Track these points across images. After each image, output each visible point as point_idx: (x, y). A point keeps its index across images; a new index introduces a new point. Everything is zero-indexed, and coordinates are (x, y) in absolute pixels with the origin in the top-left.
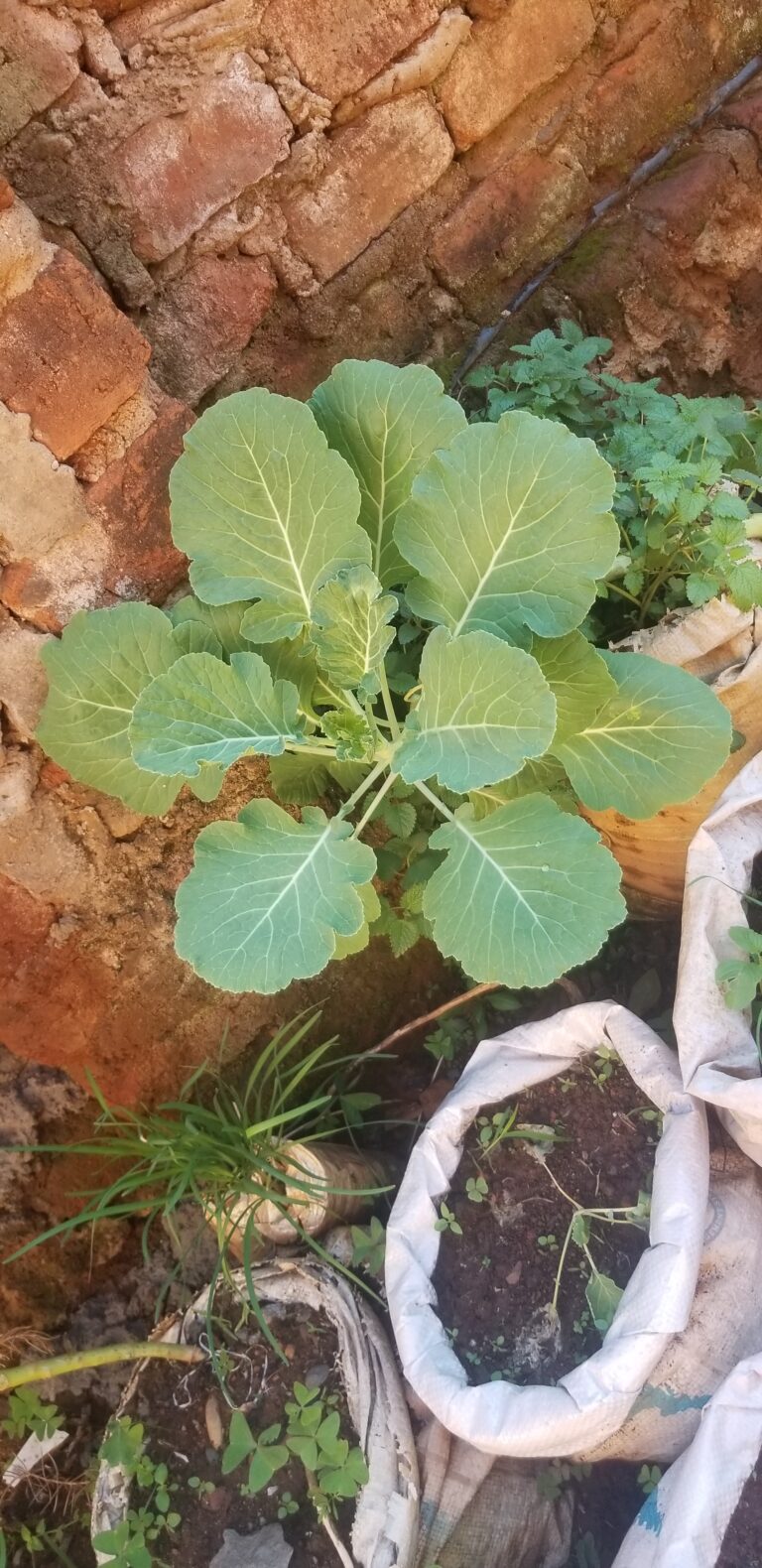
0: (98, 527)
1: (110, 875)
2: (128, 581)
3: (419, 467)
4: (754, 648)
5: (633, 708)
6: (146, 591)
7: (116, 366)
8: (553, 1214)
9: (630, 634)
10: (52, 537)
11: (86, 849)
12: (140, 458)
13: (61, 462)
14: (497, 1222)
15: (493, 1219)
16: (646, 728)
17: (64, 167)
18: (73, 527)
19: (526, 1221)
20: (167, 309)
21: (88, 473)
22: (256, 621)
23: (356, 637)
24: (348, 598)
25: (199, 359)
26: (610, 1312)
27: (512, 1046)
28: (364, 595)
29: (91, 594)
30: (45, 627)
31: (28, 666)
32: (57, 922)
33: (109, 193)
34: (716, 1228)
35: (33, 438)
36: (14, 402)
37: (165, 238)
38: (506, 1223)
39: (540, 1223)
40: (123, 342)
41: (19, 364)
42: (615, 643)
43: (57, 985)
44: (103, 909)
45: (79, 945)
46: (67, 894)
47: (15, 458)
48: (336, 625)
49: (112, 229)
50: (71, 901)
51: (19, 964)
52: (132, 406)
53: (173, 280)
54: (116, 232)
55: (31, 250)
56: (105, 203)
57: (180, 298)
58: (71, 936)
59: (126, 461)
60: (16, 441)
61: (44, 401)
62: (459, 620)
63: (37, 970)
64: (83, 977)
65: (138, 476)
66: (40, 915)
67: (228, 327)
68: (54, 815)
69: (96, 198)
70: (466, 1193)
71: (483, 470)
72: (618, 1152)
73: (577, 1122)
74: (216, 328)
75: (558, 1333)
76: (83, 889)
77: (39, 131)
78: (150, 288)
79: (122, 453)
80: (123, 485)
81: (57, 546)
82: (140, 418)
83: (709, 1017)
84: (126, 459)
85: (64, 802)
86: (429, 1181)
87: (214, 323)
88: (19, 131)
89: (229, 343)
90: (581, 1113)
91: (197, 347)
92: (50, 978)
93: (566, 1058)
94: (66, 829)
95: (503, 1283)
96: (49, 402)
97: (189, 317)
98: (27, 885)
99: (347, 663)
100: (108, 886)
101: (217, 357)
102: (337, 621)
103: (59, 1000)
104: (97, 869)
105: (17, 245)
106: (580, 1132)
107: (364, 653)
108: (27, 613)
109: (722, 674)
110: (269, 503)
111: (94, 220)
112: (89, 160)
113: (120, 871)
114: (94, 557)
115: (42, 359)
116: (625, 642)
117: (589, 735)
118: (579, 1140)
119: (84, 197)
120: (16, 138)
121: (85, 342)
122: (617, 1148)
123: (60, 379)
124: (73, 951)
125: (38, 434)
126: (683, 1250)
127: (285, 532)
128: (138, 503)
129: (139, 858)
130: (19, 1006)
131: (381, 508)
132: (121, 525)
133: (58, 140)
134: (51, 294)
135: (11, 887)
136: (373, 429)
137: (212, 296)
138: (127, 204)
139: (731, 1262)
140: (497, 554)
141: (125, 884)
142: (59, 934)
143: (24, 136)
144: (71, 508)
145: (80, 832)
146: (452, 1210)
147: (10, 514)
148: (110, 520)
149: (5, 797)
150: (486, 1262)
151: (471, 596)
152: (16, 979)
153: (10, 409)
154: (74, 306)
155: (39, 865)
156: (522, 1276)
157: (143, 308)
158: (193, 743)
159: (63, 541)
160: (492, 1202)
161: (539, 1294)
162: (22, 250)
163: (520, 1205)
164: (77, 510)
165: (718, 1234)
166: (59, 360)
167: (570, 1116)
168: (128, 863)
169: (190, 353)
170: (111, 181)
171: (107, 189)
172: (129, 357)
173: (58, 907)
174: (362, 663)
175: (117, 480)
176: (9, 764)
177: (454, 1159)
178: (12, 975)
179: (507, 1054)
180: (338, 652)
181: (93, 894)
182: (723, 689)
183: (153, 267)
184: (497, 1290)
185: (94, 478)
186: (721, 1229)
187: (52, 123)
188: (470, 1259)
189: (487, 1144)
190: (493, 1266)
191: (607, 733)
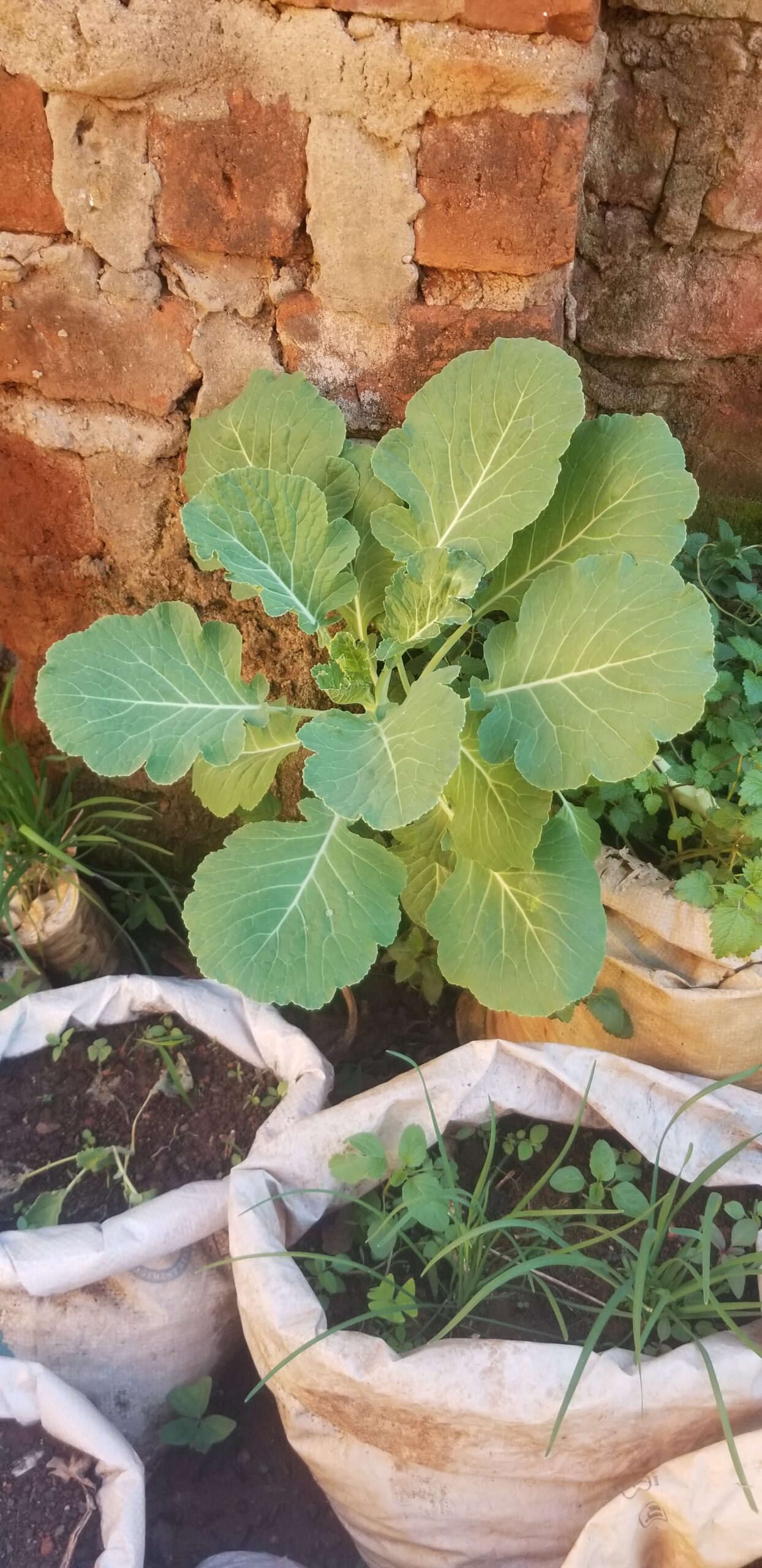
0: (394, 335)
1: (158, 572)
2: (377, 397)
3: (606, 551)
4: (715, 987)
5: (537, 899)
6: (383, 420)
7: (528, 241)
8: (116, 1130)
9: (646, 861)
10: (352, 304)
11: (160, 536)
12: (477, 325)
13: (414, 262)
14: (89, 1086)
15: (89, 1081)
16: (529, 924)
17: (722, 79)
18: (375, 317)
19: (100, 1110)
20: (686, 266)
21: (430, 293)
22: (390, 519)
23: (425, 610)
24: (446, 575)
25: (667, 326)
26: (35, 1223)
27: (245, 1005)
28: (459, 587)
29: (341, 377)
30: (285, 362)
31: (245, 372)
32: (93, 558)
33: (735, 134)
34: (157, 1277)
35: (412, 223)
36: (426, 183)
37: (740, 212)
38: (91, 1095)
39: (103, 1124)
40: (554, 230)
41: (457, 160)
42: (630, 853)
43: (53, 596)
44: (131, 587)
45: (91, 590)
46: (117, 549)
47: (382, 222)
48: (420, 584)
49: (708, 163)
50: (116, 557)
51: (45, 553)
52: (513, 282)
53: (715, 251)
54: (709, 168)
55: (555, 89)
56: (724, 138)
57: (704, 268)
58: (90, 577)
59: (465, 316)
60: (397, 211)
61: (449, 207)
62: (503, 687)
63: (49, 571)
64: (74, 614)
65: (462, 335)
66: (88, 540)
67: (715, 328)
68: (163, 489)
69: (721, 127)
70: (91, 1043)
71: (632, 606)
72: (200, 1155)
73: (211, 1104)
74: (705, 319)
75: (8, 1193)
76: (131, 558)
77: (732, 33)
78: (685, 235)
79: (468, 306)
80: (445, 329)
81: (350, 316)
82: (509, 298)
83: (315, 1152)
84: (467, 314)
85: (177, 489)
86: (86, 1006)
87: (709, 314)
88: (719, 18)
89: (701, 340)
90: (221, 1102)
91: (676, 316)
92: (52, 587)
93: (262, 1060)
94: (161, 508)
95: (34, 1122)
96: (451, 211)
97: (695, 290)
98: (97, 511)
99: (404, 620)
100: (149, 577)
101: (683, 340)
102: (424, 582)
103: (44, 607)
104: (153, 558)
105: (546, 74)
106: (203, 1111)
107: (421, 627)
108: (283, 337)
109: (664, 972)
110: (492, 451)
111: (702, 142)
112: (746, 95)
113: (169, 578)
114: (370, 354)
115: (480, 176)
116: (634, 863)
117: (495, 879)
118: (197, 1115)
119: (712, 117)
120: (710, 20)
121: (524, 199)
122: (202, 1151)
123: (476, 204)
124: (83, 588)
125: (419, 225)
126: (101, 1254)
127: (479, 484)
128: (441, 355)
129: (190, 585)
130: (16, 579)
131: (561, 549)
132: (413, 354)
133: (738, 55)
134: (536, 136)
135: (86, 500)
136: (616, 488)
137: (730, 293)
138: (739, 157)
139: (137, 1308)
140: (573, 674)
141: (163, 590)
142: (85, 566)
143: (718, 26)
144: (386, 301)
145: (167, 521)
146: (72, 1040)
147: (339, 257)
148: (408, 343)
149: (140, 437)
150: (47, 1098)
151: (526, 681)
152: (31, 560)
153: (417, 184)
154: (543, 164)
155: (117, 508)
156: (48, 1134)
157: (668, 245)
158: (242, 541)
159: (358, 317)
160: (101, 1073)
161: (38, 1158)
162: (547, 81)
163: (112, 1097)
164: (390, 307)
165: (152, 1281)
166: (491, 190)
167: (213, 1094)
168: (180, 580)
169: (665, 314)
170: (747, 128)
171: (737, 130)
172: (546, 246)
173: (105, 551)
174: (412, 633)
175: (443, 321)
176: (167, 421)
177: (118, 1016)
178: (32, 555)
179: (236, 1003)
180: (402, 603)
181: (134, 570)
182: (649, 981)
183: (706, 223)
184: (25, 1120)
185: (430, 301)
186: (159, 1282)
187: (749, 38)
188: (44, 1083)
189: (151, 1037)
190: (46, 1105)
191: (506, 893)
